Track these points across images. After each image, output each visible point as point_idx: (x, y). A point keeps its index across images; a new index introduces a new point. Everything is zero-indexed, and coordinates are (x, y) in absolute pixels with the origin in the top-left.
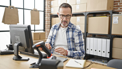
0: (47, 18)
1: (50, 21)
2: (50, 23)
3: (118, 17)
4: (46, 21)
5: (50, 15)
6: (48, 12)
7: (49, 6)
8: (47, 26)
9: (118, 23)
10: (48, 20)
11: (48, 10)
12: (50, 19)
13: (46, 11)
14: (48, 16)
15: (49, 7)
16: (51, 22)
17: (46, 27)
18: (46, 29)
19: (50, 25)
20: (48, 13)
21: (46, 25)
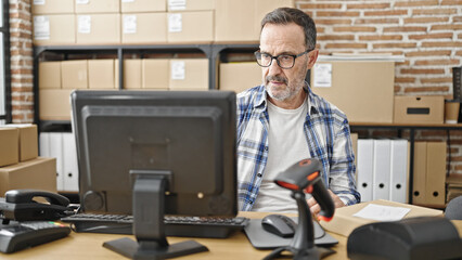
0: (21, 62)
1: (30, 76)
2: (30, 85)
3: (329, 67)
4: (17, 76)
5: (29, 50)
6: (22, 35)
7: (26, 8)
8: (22, 98)
9: (329, 85)
10: (23, 71)
11: (22, 26)
12: (30, 67)
13: (15, 30)
14: (22, 53)
15: (27, 13)
16: (36, 81)
17: (15, 103)
18: (15, 112)
19: (31, 94)
20: (22, 40)
21: (15, 94)
